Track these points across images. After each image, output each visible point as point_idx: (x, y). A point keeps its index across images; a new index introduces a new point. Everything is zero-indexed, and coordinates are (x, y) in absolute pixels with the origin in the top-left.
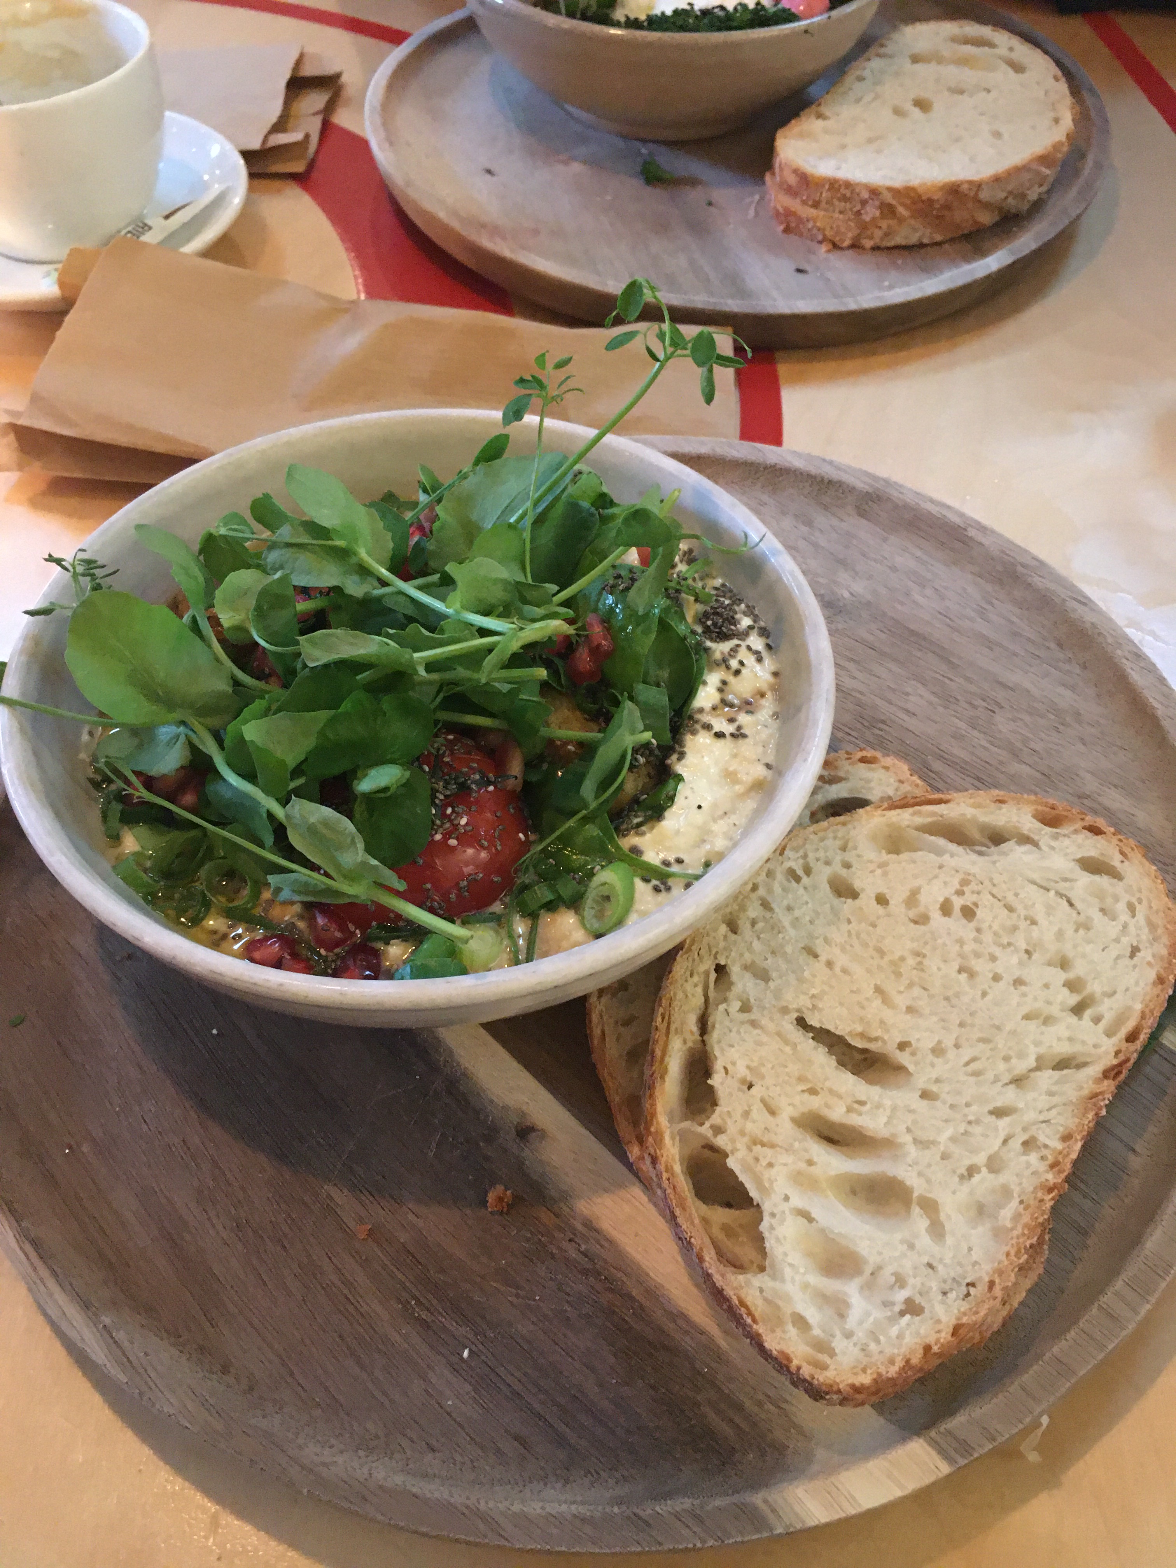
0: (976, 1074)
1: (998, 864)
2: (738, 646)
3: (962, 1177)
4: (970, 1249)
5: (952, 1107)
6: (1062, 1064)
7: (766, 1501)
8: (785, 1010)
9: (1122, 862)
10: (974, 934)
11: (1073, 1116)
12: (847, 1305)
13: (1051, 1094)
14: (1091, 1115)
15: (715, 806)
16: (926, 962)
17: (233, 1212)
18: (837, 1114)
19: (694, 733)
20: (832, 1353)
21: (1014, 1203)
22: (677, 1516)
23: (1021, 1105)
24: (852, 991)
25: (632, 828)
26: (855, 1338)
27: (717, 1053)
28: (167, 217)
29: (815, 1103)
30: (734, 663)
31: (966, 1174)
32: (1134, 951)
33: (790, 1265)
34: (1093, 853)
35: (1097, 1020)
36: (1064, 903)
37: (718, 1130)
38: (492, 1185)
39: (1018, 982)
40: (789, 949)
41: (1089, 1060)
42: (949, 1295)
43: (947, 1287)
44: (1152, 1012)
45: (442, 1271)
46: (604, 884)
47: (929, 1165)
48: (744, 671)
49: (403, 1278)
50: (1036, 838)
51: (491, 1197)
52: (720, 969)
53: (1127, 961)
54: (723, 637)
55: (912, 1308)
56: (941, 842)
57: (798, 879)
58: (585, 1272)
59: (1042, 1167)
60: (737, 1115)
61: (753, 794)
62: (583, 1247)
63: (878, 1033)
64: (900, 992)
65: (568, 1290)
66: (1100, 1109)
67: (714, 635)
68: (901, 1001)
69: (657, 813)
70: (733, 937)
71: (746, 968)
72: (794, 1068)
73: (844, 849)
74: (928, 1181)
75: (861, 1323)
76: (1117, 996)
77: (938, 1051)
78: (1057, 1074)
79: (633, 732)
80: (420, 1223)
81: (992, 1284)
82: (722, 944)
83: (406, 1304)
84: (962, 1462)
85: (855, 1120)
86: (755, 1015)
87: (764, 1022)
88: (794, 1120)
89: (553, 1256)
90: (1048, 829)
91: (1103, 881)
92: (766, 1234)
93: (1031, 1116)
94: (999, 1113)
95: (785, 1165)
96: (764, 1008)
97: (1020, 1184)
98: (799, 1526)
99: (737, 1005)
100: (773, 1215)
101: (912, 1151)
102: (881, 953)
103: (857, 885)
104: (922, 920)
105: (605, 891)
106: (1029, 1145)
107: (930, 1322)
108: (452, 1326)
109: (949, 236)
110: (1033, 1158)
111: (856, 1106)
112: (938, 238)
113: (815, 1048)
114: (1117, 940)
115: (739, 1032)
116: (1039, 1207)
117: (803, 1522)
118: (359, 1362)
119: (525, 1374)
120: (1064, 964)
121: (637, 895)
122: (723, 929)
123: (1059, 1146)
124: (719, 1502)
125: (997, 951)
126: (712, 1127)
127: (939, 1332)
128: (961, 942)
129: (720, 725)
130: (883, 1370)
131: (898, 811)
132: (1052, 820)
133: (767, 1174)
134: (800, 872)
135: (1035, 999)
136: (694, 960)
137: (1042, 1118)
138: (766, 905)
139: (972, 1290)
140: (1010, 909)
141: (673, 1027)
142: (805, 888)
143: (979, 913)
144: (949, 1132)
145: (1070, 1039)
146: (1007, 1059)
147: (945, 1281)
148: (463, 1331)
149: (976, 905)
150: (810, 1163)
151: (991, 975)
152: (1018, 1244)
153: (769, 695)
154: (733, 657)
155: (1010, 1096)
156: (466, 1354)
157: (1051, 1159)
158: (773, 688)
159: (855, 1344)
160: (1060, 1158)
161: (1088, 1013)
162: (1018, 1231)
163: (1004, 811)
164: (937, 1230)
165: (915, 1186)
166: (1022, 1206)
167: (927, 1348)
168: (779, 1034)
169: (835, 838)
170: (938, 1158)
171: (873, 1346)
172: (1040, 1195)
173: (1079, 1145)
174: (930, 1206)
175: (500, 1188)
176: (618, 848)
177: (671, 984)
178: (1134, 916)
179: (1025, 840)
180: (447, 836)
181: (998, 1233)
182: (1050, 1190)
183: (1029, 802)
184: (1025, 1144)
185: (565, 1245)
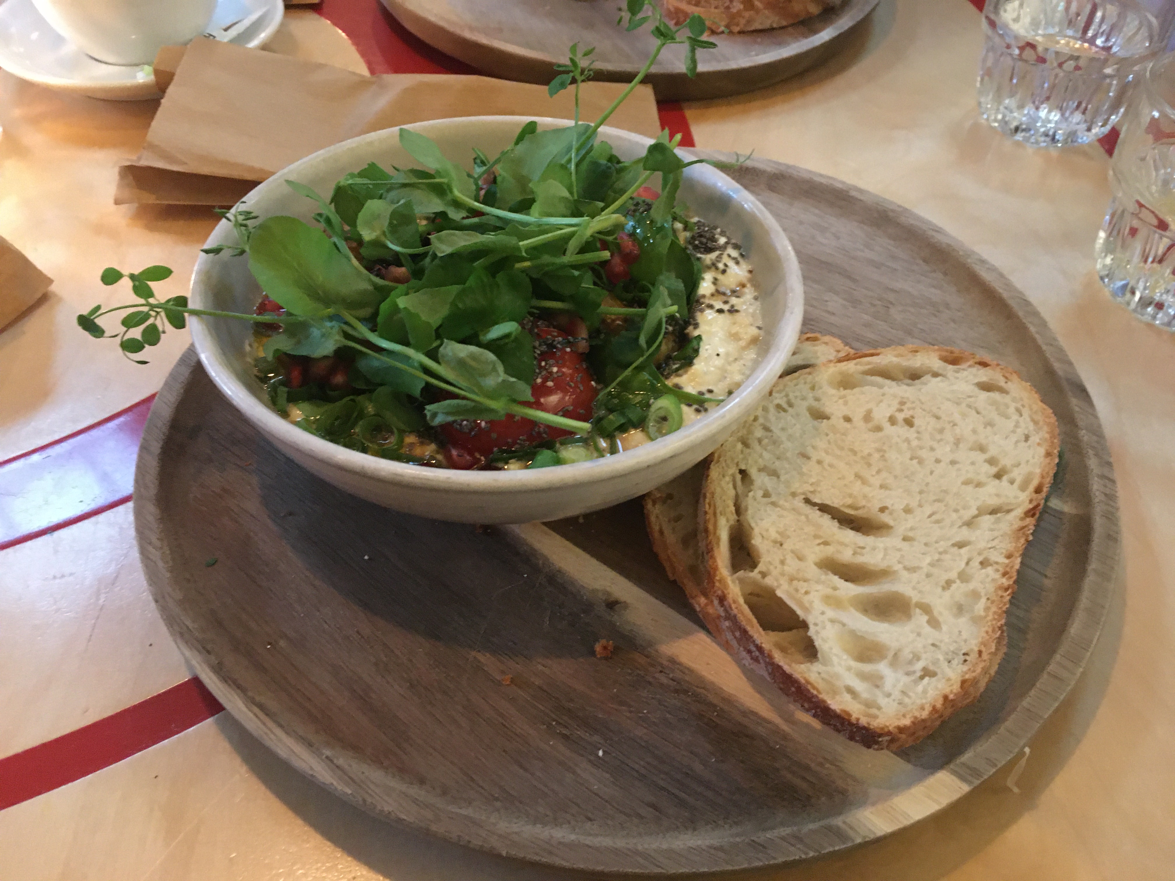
0: (937, 522)
1: (922, 391)
2: (722, 254)
3: (944, 589)
4: (960, 632)
5: (926, 544)
6: (994, 512)
7: (844, 822)
8: (794, 495)
9: (1006, 382)
10: (915, 435)
11: (1010, 543)
12: (881, 678)
13: (992, 530)
14: (1022, 541)
15: (727, 354)
16: (887, 455)
17: (405, 676)
18: (846, 556)
19: (702, 311)
20: (879, 708)
21: (983, 600)
22: (783, 838)
23: (973, 539)
24: (839, 479)
25: (673, 372)
26: (893, 697)
27: (753, 525)
28: (226, 30)
29: (829, 551)
30: (721, 266)
31: (945, 585)
32: (1027, 438)
33: (836, 655)
34: (984, 379)
35: (1012, 482)
36: (973, 412)
37: (764, 575)
38: (597, 640)
39: (953, 463)
40: (789, 454)
41: (1012, 507)
42: (953, 662)
43: (950, 657)
44: (1048, 473)
45: (571, 700)
46: (660, 408)
47: (918, 583)
48: (728, 271)
49: (542, 708)
50: (944, 373)
51: (598, 647)
52: (742, 472)
53: (1023, 444)
54: (709, 250)
55: (927, 673)
56: (879, 379)
57: (785, 411)
58: (676, 691)
59: (997, 576)
60: (777, 563)
61: (752, 346)
62: (671, 676)
63: (863, 503)
64: (873, 476)
65: (666, 704)
66: (1027, 536)
67: (702, 250)
68: (876, 481)
69: (688, 362)
70: (747, 451)
71: (760, 470)
72: (809, 529)
73: (813, 388)
74: (920, 592)
75: (894, 686)
76: (1021, 466)
77: (908, 510)
78: (992, 518)
79: (665, 306)
80: (547, 671)
81: (980, 653)
82: (741, 456)
83: (549, 726)
84: (977, 782)
85: (860, 560)
86: (773, 499)
87: (781, 502)
88: (816, 564)
89: (650, 683)
90: (951, 367)
91: (995, 395)
92: (814, 637)
93: (982, 545)
94: (960, 545)
95: (817, 591)
96: (779, 494)
97: (984, 588)
98: (872, 836)
99: (760, 493)
100: (816, 624)
101: (905, 574)
102: (855, 453)
103: (828, 410)
104: (878, 429)
105: (662, 413)
106: (983, 564)
107: (944, 680)
108: (587, 736)
109: (791, 21)
110: (990, 570)
111: (859, 550)
112: (784, 23)
113: (821, 516)
114: (1014, 432)
115: (766, 511)
116: (1001, 601)
117: (874, 833)
118: (521, 766)
119: (648, 763)
120: (982, 449)
121: (685, 416)
122: (739, 446)
123: (1007, 561)
124: (812, 826)
125: (935, 445)
126: (760, 572)
127: (952, 685)
128: (907, 441)
129: (718, 305)
130: (917, 714)
131: (845, 363)
132: (954, 360)
133: (806, 599)
134: (785, 406)
135: (967, 471)
136: (723, 468)
137: (990, 546)
138: (767, 429)
139: (967, 658)
140: (938, 418)
141: (718, 511)
142: (792, 416)
143: (916, 422)
144: (928, 559)
145: (998, 495)
146: (956, 511)
147: (947, 654)
148: (596, 738)
149: (913, 417)
150: (835, 589)
151: (934, 459)
152: (992, 625)
153: (748, 285)
154: (719, 262)
155: (965, 534)
156: (601, 753)
157: (1002, 570)
158: (750, 280)
159: (894, 700)
160: (1008, 569)
161: (1005, 478)
162: (990, 617)
163: (919, 357)
164: (934, 623)
165: (912, 595)
166: (989, 601)
167: (946, 698)
168: (794, 509)
169: (805, 383)
170: (924, 577)
171: (906, 700)
172: (1000, 593)
173: (1019, 560)
174: (926, 609)
175: (603, 642)
176: (665, 386)
177: (711, 483)
178: (1021, 415)
179: (936, 375)
180: (545, 380)
181: (976, 620)
182: (1006, 589)
183: (935, 351)
184: (981, 563)
185: (657, 675)
